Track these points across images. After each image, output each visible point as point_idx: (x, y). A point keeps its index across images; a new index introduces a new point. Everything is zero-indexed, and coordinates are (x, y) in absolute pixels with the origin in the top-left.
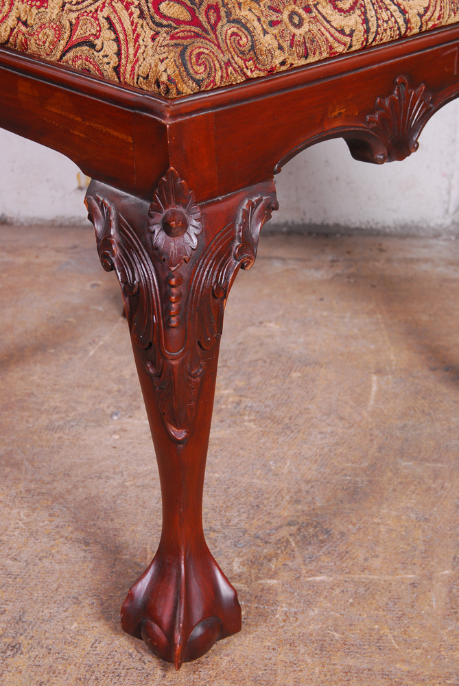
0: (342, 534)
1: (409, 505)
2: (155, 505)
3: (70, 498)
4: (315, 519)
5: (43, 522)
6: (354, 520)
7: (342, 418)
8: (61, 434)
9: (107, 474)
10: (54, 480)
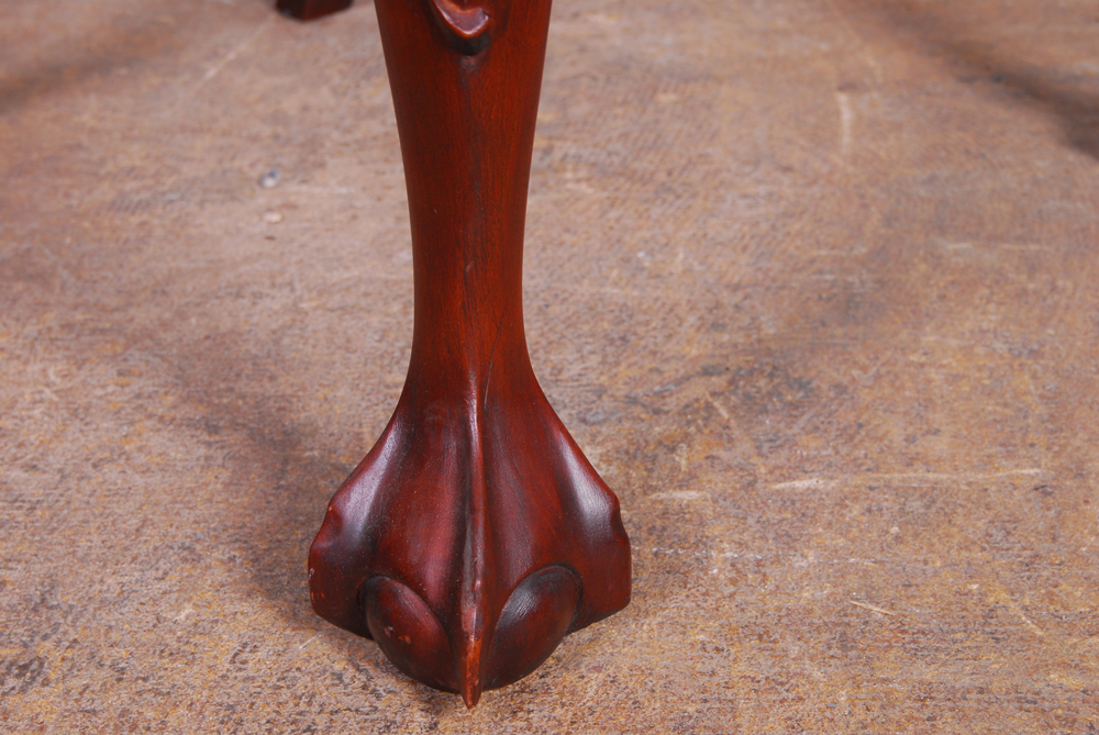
0: (840, 389)
1: (985, 326)
2: (376, 345)
3: (169, 337)
4: (766, 360)
5: (104, 387)
6: (862, 359)
7: (787, 169)
8: (145, 217)
9: (255, 288)
10: (129, 304)
